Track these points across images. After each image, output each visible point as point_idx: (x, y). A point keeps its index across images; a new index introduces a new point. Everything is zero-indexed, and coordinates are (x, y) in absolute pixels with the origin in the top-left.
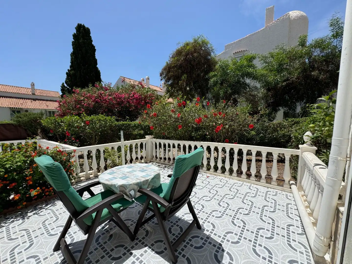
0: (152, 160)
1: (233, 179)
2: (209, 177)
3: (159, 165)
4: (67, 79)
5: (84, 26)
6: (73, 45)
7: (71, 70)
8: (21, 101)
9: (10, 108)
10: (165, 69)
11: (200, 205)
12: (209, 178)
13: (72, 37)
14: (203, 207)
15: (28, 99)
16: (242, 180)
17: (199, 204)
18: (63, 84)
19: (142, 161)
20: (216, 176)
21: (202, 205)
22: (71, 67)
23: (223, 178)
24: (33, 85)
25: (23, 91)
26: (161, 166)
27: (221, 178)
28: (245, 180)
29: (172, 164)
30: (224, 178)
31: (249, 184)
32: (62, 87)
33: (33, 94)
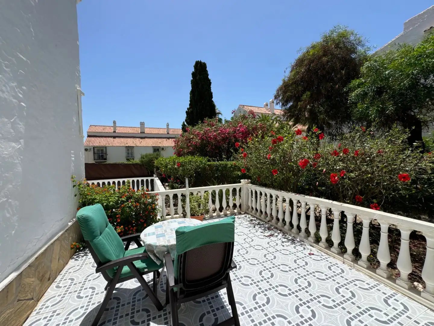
0: (247, 212)
1: (358, 270)
2: (313, 254)
3: (252, 220)
4: (187, 117)
5: (201, 62)
6: (191, 84)
7: (190, 108)
8: (160, 140)
9: (153, 147)
10: (280, 89)
11: (309, 310)
12: (312, 256)
13: (191, 76)
14: (314, 315)
15: (164, 138)
16: (376, 277)
17: (309, 307)
18: (184, 122)
19: (235, 211)
20: (327, 256)
21: (312, 311)
22: (190, 105)
23: (338, 262)
24: (168, 125)
25: (161, 132)
26: (254, 222)
27: (334, 261)
28: (384, 281)
29: (268, 221)
30: (340, 263)
31: (389, 292)
32: (182, 126)
33: (168, 133)
